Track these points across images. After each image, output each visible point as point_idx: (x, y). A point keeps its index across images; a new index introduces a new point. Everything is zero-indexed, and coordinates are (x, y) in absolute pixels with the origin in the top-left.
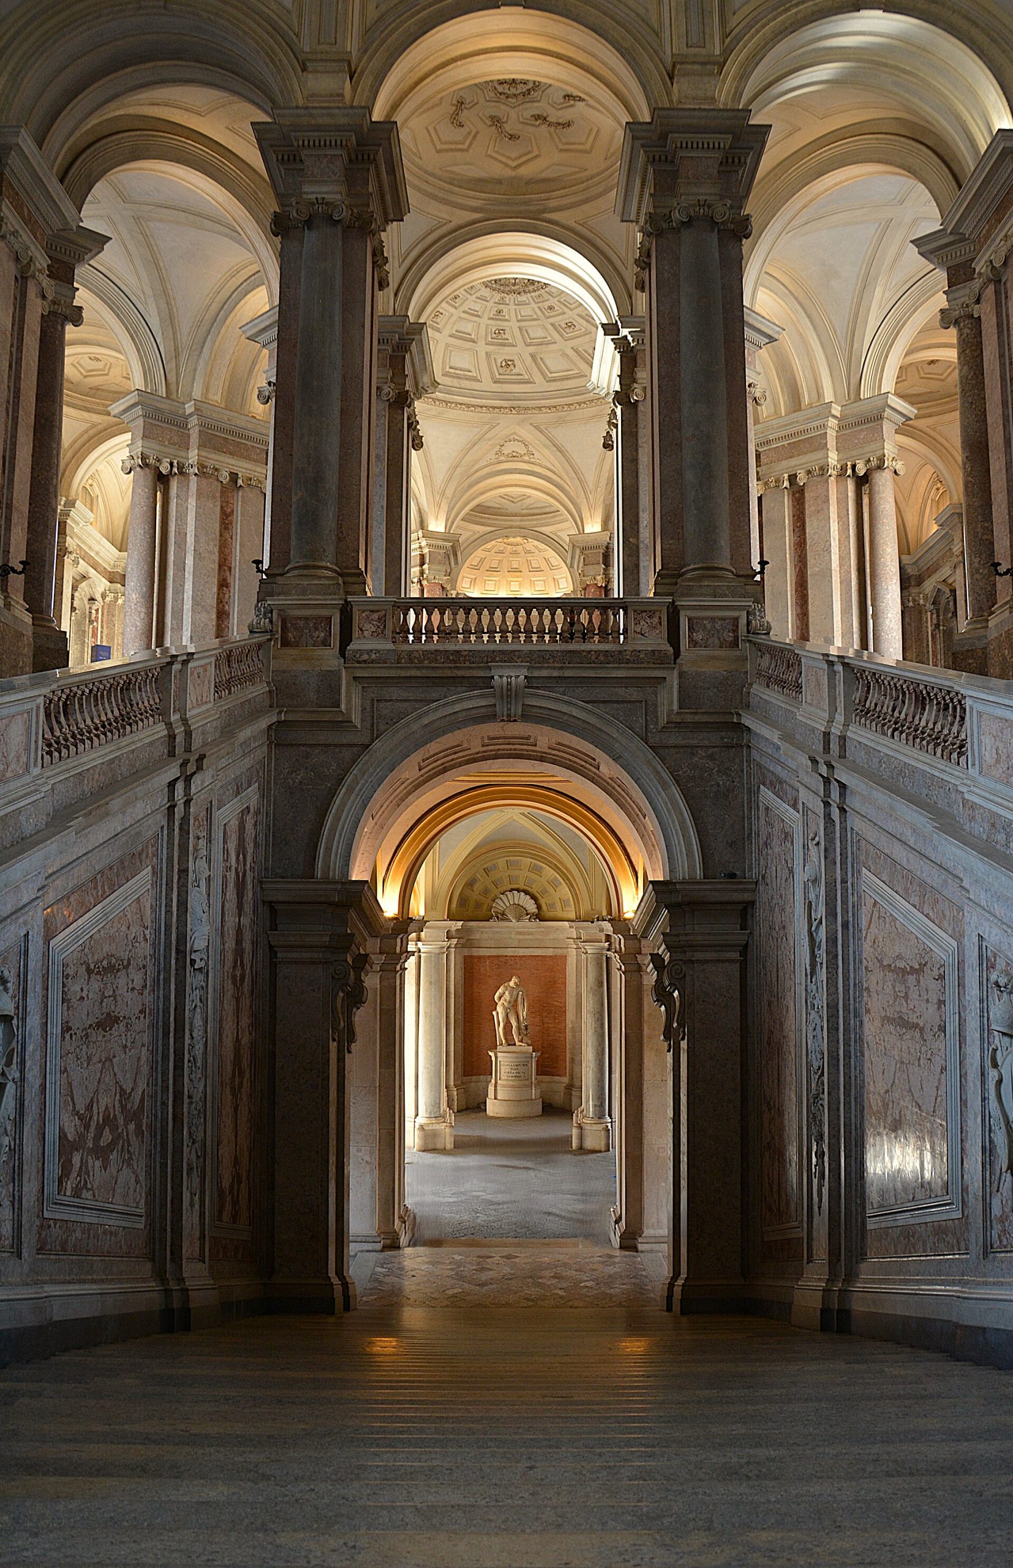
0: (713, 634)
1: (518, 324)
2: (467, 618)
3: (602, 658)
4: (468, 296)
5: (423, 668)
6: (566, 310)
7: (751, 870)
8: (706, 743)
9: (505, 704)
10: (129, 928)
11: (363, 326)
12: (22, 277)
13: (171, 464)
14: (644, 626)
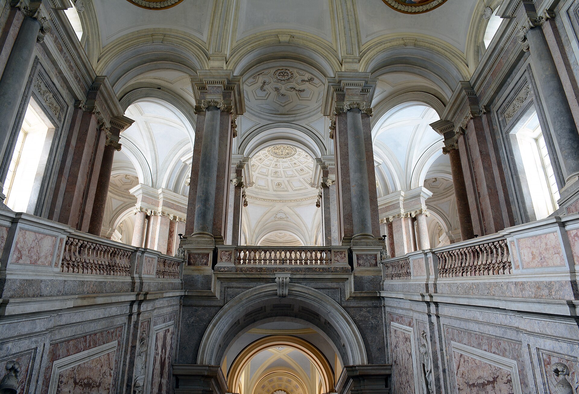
0: (367, 261)
1: (283, 170)
2: (265, 254)
3: (321, 271)
4: (265, 159)
5: (247, 274)
6: (300, 164)
7: (388, 360)
8: (366, 305)
9: (281, 290)
10: (102, 366)
11: (227, 145)
12: (100, 130)
13: (151, 212)
14: (338, 258)
